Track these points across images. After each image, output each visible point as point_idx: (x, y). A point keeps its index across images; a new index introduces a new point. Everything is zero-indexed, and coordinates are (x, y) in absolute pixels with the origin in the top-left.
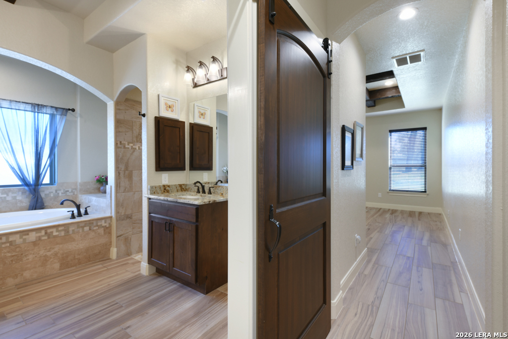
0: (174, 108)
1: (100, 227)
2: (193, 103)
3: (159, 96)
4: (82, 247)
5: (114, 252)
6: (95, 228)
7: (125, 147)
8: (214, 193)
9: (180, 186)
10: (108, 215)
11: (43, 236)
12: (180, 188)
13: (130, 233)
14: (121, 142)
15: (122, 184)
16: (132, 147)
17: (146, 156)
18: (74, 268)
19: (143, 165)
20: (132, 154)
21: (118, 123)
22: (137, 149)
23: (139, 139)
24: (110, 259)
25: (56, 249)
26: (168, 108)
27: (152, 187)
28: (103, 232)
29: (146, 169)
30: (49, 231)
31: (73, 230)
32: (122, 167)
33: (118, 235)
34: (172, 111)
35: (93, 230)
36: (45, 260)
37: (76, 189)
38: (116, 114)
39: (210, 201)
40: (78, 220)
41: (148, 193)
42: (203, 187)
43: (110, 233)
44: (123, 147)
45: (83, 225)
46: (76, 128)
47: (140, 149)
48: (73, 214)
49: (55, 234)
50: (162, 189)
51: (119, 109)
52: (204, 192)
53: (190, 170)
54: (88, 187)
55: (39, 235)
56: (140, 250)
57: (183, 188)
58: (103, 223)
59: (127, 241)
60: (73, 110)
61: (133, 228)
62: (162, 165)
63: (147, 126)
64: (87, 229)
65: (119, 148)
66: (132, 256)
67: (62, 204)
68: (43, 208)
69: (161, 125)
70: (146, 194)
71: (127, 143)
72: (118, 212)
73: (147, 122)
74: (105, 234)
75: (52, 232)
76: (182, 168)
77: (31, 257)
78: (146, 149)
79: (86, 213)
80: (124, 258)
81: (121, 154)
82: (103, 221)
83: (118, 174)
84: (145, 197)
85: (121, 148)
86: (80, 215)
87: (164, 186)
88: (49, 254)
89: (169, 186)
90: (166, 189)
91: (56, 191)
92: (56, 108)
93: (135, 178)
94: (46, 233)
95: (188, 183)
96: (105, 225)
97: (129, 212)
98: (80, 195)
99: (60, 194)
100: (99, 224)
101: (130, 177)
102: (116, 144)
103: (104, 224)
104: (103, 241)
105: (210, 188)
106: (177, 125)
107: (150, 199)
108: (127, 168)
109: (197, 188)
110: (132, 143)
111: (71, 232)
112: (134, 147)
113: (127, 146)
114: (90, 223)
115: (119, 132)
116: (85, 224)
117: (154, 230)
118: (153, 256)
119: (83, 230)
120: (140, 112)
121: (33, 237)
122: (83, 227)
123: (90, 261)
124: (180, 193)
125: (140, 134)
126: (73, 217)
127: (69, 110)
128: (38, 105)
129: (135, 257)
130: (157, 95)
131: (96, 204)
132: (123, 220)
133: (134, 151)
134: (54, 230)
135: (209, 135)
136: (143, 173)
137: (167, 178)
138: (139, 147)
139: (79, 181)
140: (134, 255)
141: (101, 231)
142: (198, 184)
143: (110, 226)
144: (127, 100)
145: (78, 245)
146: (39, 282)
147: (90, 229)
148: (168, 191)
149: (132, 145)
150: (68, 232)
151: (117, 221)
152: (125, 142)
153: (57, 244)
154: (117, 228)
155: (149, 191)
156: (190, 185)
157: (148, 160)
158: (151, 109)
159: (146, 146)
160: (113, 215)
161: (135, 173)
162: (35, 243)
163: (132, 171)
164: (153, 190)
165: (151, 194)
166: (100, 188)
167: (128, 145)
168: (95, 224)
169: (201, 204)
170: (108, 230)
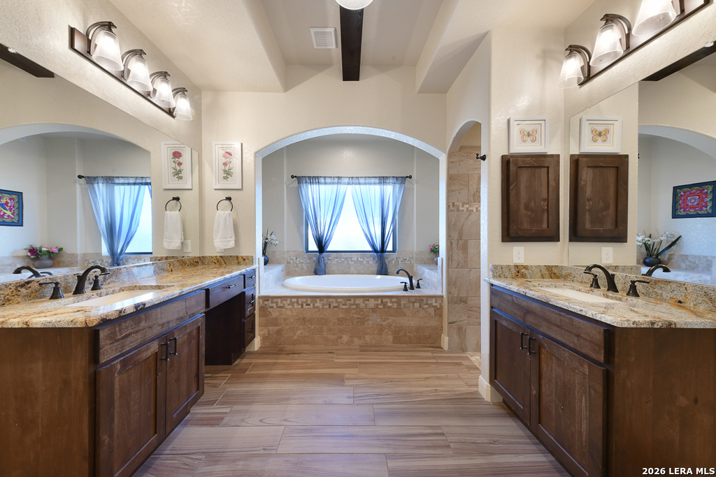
0: (538, 136)
1: (430, 305)
2: (579, 116)
3: (509, 121)
4: (412, 325)
5: (445, 341)
6: (425, 306)
7: (458, 210)
8: (647, 294)
9: (549, 268)
10: (439, 293)
11: (379, 304)
12: (547, 272)
13: (465, 322)
14: (453, 204)
15: (455, 257)
16: (467, 208)
17: (486, 219)
18: (405, 345)
19: (481, 233)
20: (467, 218)
21: (451, 179)
22: (475, 211)
23: (476, 197)
24: (441, 348)
25: (390, 321)
26: (526, 138)
27: (495, 267)
28: (433, 312)
29: (486, 238)
30: (384, 300)
31: (404, 304)
32: (455, 235)
33: (450, 321)
34: (533, 141)
35: (423, 308)
36: (381, 329)
37: (412, 258)
38: (449, 169)
39: (653, 323)
40: (410, 293)
41: (489, 275)
42: (611, 279)
43: (441, 315)
44: (456, 210)
45: (413, 300)
46: (413, 195)
47: (478, 211)
48: (405, 286)
49: (389, 304)
50: (514, 271)
51: (452, 162)
52: (612, 287)
53: (571, 240)
54: (423, 256)
55: (376, 302)
56: (478, 349)
57: (553, 273)
58: (433, 302)
59: (461, 331)
60: (410, 177)
61: (469, 317)
62: (512, 232)
63: (489, 172)
64: (417, 305)
65: (451, 211)
66: (468, 354)
67: (398, 273)
68: (387, 275)
69: (512, 168)
70: (486, 277)
71: (461, 205)
72: (450, 293)
73: (489, 167)
74: (436, 315)
75: (387, 302)
76: (555, 238)
77: (370, 322)
78: (486, 208)
79: (418, 286)
80: (457, 353)
81: (453, 218)
82: (434, 300)
83: (450, 244)
84: (485, 280)
85: (454, 211)
86: (412, 288)
87: (517, 266)
88: (384, 323)
89: (525, 267)
90: (519, 272)
91: (397, 258)
92: (397, 178)
93: (471, 251)
94: (382, 302)
95: (565, 264)
96: (436, 304)
97: (463, 294)
98: (415, 265)
99: (400, 262)
100: (429, 302)
101: (465, 248)
102: (448, 207)
103: (434, 304)
104: (433, 323)
105: (633, 282)
106: (542, 164)
107: (492, 285)
108: (460, 237)
109: (592, 277)
110: (467, 204)
111: (402, 306)
112: (470, 209)
113: (461, 208)
114: (420, 299)
115: (452, 191)
116: (416, 300)
117: (499, 337)
118: (498, 377)
119: (414, 306)
120: (477, 155)
121: (372, 303)
122: (413, 303)
123: (420, 343)
124: (548, 281)
125: (478, 191)
126: (405, 289)
127: (407, 177)
128: (384, 177)
129: (472, 356)
130: (506, 121)
131: (428, 277)
132: (455, 303)
133: (470, 215)
134: (388, 300)
135: (618, 172)
136: (481, 245)
137: (521, 253)
138: (477, 208)
139: (415, 250)
140: (470, 353)
141: (432, 311)
142: (595, 271)
143: (441, 308)
144: (462, 148)
145: (410, 321)
146: (376, 351)
147: (420, 307)
148: (524, 276)
149: (467, 206)
150: (400, 305)
151: (449, 303)
152: (458, 204)
153: (391, 315)
154: (448, 312)
155: (491, 273)
156: (571, 268)
157: (488, 225)
158: (495, 146)
159: (486, 204)
160: (444, 294)
161: (471, 243)
162: (374, 310)
163: (467, 241)
164: (498, 271)
165: (494, 277)
166: (433, 259)
167: (463, 206)
168: (425, 302)
169: (626, 325)
170: (439, 311)
